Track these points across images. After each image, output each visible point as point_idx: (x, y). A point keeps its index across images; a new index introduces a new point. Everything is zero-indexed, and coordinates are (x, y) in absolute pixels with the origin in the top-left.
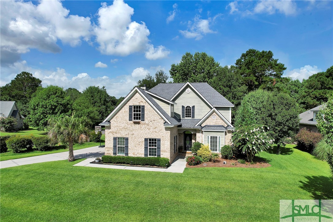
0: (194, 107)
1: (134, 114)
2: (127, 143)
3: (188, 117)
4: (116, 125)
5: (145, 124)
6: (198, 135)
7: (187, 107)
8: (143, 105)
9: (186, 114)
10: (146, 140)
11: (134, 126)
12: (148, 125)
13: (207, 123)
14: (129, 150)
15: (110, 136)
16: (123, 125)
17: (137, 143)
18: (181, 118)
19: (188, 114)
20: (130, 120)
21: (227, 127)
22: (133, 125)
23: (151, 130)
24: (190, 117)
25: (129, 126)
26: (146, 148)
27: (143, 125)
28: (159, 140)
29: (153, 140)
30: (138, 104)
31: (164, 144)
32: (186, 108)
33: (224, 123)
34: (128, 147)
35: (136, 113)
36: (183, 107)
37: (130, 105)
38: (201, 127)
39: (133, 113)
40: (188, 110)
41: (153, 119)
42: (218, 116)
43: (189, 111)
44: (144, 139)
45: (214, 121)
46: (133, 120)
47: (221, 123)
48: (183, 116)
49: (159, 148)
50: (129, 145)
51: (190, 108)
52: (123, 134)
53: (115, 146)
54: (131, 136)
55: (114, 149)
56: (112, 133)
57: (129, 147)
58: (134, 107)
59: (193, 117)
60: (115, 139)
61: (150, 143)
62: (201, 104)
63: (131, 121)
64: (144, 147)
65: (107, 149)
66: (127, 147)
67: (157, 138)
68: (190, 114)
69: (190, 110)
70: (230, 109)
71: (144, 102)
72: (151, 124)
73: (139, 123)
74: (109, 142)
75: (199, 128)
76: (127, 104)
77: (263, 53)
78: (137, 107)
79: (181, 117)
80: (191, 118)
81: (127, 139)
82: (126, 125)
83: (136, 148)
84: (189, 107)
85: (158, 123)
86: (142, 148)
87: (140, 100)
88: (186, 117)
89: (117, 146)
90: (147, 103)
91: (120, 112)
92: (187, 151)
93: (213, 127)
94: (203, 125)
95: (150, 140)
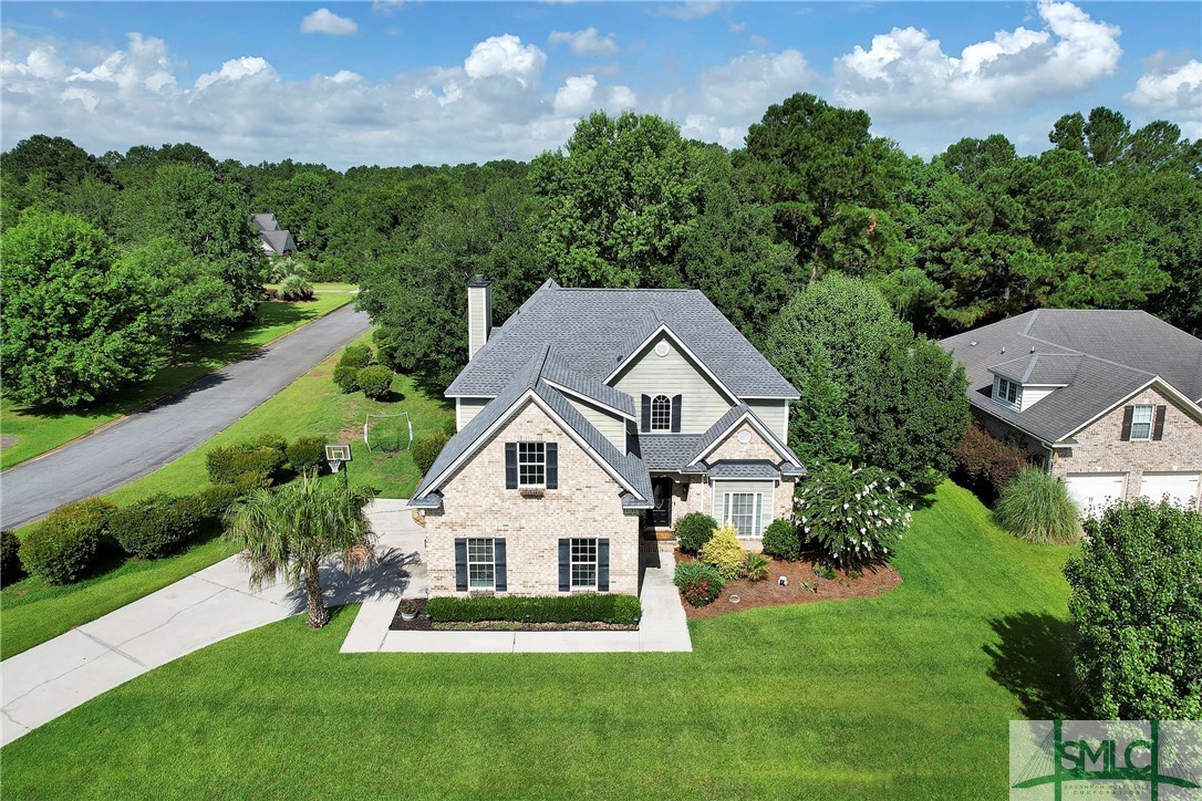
0: (678, 399)
1: (523, 469)
2: (502, 556)
3: (661, 427)
4: (461, 501)
5: (558, 498)
7: (658, 398)
8: (551, 441)
9: (654, 421)
10: (563, 543)
11: (523, 504)
12: (569, 500)
13: (727, 452)
14: (508, 573)
15: (442, 535)
16: (486, 503)
17: (536, 552)
18: (640, 433)
19: (661, 420)
20: (511, 485)
21: (781, 464)
22: (521, 501)
23: (580, 516)
24: (667, 427)
25: (507, 505)
26: (563, 567)
27: (555, 502)
28: (605, 543)
29: (584, 541)
30: (534, 439)
31: (619, 554)
32: (655, 401)
33: (772, 452)
34: (505, 565)
35: (527, 464)
36: (645, 398)
37: (509, 440)
39: (519, 464)
40: (661, 407)
41: (584, 484)
42: (757, 432)
43: (664, 411)
44: (557, 543)
45: (745, 448)
46: (520, 486)
47: (763, 452)
48: (645, 427)
49: (604, 565)
50: (508, 559)
51: (668, 401)
52: (487, 529)
53: (461, 566)
54: (514, 533)
55: (457, 572)
56: (452, 526)
57: (510, 565)
58: (523, 446)
59: (677, 427)
60: (460, 544)
61: (575, 550)
62: (702, 390)
63: (513, 491)
64: (557, 564)
65: (434, 575)
66: (502, 566)
67: (599, 536)
68: (667, 420)
69: (668, 407)
70: (787, 403)
71: (554, 432)
72: (578, 497)
73: (538, 495)
74: (439, 553)
75: (701, 470)
76: (497, 439)
78: (532, 446)
79: (639, 427)
80: (668, 432)
81: (501, 544)
82: (497, 500)
83: (531, 568)
84: (664, 397)
85: (600, 496)
86: (552, 566)
87: (542, 426)
88: (654, 427)
89: (469, 563)
90: (564, 434)
91: (475, 461)
92: (657, 528)
93: (742, 467)
94: (710, 461)
95: (575, 541)
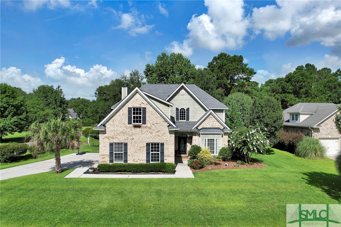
0: (188, 109)
1: (134, 117)
2: (126, 149)
3: (182, 119)
4: (112, 129)
5: (146, 127)
6: (194, 138)
7: (182, 109)
8: (144, 107)
9: (180, 117)
10: (148, 144)
11: (134, 130)
12: (150, 128)
13: (204, 125)
14: (128, 156)
15: (105, 141)
16: (121, 129)
17: (138, 148)
18: (175, 121)
19: (182, 117)
20: (130, 123)
21: (223, 129)
22: (133, 129)
23: (154, 134)
24: (185, 119)
25: (128, 130)
26: (148, 154)
27: (145, 129)
28: (162, 145)
29: (155, 144)
30: (138, 106)
31: (168, 149)
32: (180, 110)
33: (220, 125)
34: (127, 153)
35: (136, 115)
36: (177, 109)
37: (129, 107)
38: (198, 129)
39: (133, 115)
40: (183, 112)
41: (155, 122)
42: (215, 118)
43: (183, 114)
44: (145, 144)
45: (211, 123)
46: (133, 123)
47: (217, 125)
48: (177, 119)
49: (162, 153)
50: (128, 150)
51: (185, 110)
52: (121, 139)
53: (111, 153)
54: (131, 141)
55: (110, 156)
56: (108, 138)
57: (129, 153)
58: (134, 109)
59: (188, 119)
60: (111, 145)
61: (152, 148)
62: (196, 106)
63: (130, 125)
64: (145, 152)
65: (102, 157)
66: (126, 153)
67: (160, 142)
68: (185, 117)
69: (185, 112)
70: (224, 111)
71: (145, 104)
72: (153, 127)
73: (139, 127)
74: (104, 148)
75: (196, 130)
76: (125, 106)
77: (235, 57)
78: (137, 109)
79: (175, 119)
80: (185, 121)
81: (126, 145)
82: (125, 129)
83: (136, 154)
84: (183, 109)
85: (161, 127)
86: (144, 154)
87: (141, 102)
88: (180, 119)
89: (114, 152)
90: (148, 104)
91: (118, 114)
92: (182, 155)
93: (210, 130)
94: (199, 128)
95: (152, 144)
